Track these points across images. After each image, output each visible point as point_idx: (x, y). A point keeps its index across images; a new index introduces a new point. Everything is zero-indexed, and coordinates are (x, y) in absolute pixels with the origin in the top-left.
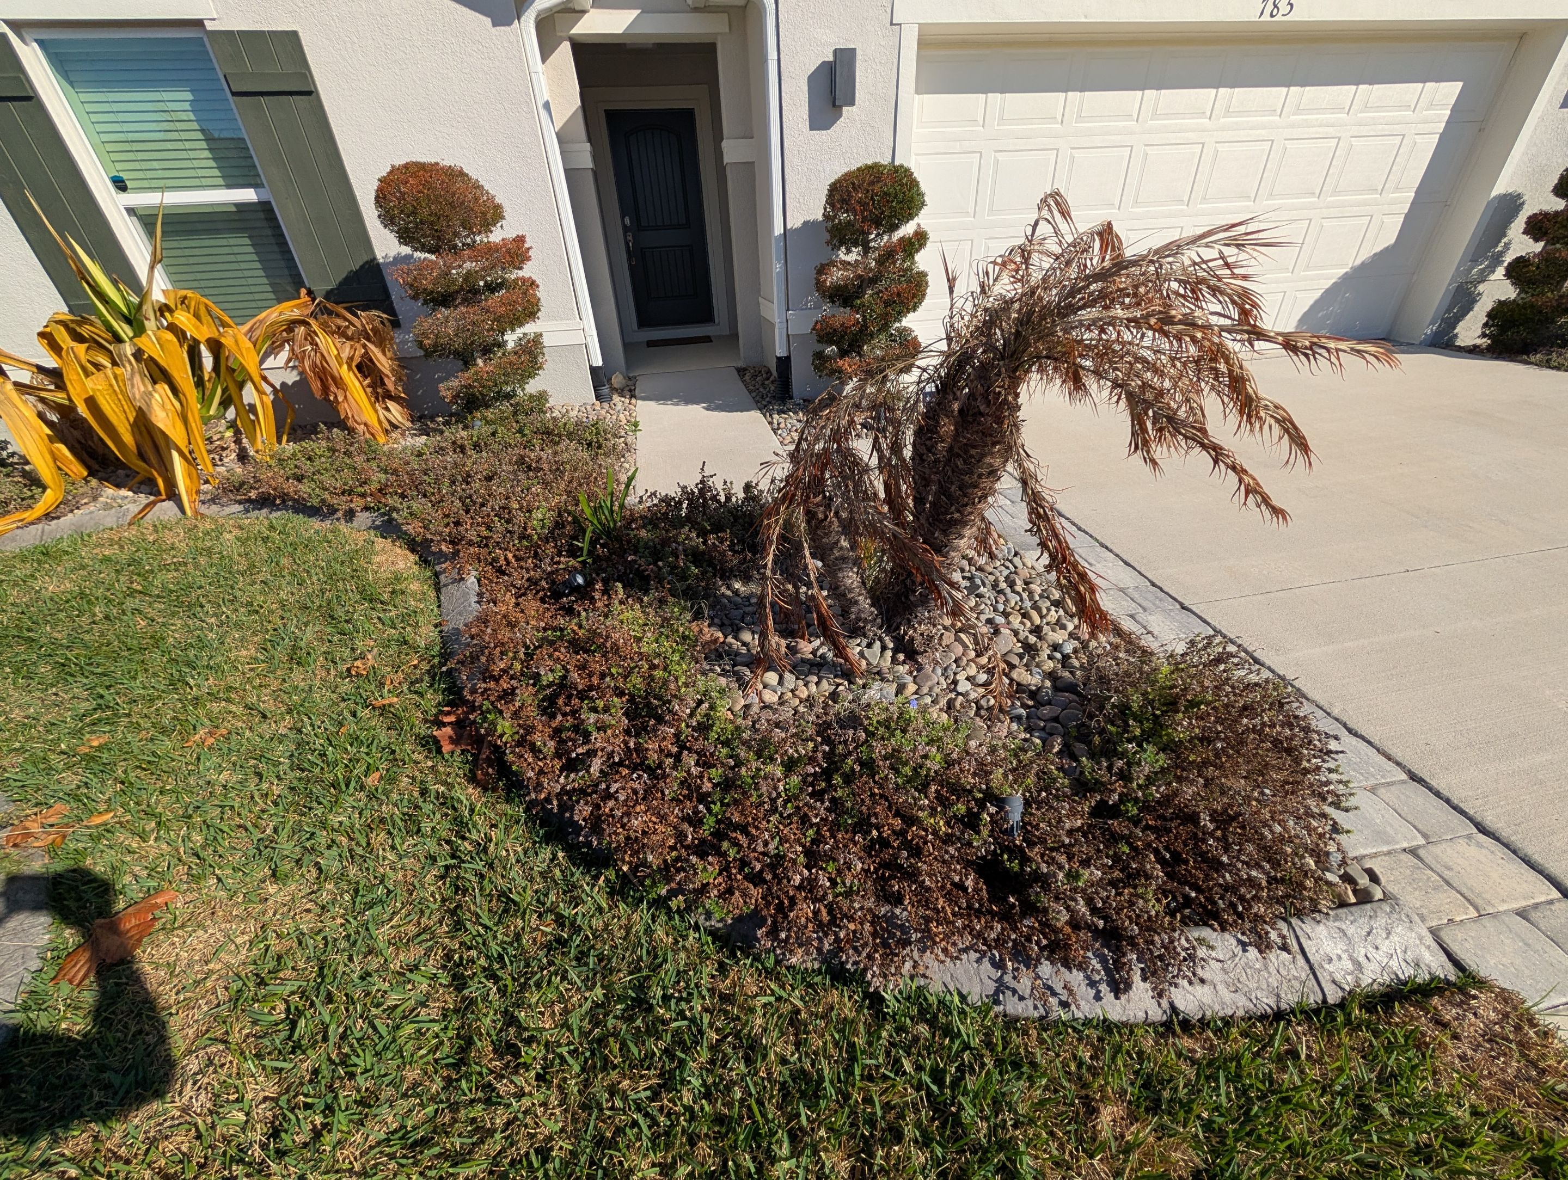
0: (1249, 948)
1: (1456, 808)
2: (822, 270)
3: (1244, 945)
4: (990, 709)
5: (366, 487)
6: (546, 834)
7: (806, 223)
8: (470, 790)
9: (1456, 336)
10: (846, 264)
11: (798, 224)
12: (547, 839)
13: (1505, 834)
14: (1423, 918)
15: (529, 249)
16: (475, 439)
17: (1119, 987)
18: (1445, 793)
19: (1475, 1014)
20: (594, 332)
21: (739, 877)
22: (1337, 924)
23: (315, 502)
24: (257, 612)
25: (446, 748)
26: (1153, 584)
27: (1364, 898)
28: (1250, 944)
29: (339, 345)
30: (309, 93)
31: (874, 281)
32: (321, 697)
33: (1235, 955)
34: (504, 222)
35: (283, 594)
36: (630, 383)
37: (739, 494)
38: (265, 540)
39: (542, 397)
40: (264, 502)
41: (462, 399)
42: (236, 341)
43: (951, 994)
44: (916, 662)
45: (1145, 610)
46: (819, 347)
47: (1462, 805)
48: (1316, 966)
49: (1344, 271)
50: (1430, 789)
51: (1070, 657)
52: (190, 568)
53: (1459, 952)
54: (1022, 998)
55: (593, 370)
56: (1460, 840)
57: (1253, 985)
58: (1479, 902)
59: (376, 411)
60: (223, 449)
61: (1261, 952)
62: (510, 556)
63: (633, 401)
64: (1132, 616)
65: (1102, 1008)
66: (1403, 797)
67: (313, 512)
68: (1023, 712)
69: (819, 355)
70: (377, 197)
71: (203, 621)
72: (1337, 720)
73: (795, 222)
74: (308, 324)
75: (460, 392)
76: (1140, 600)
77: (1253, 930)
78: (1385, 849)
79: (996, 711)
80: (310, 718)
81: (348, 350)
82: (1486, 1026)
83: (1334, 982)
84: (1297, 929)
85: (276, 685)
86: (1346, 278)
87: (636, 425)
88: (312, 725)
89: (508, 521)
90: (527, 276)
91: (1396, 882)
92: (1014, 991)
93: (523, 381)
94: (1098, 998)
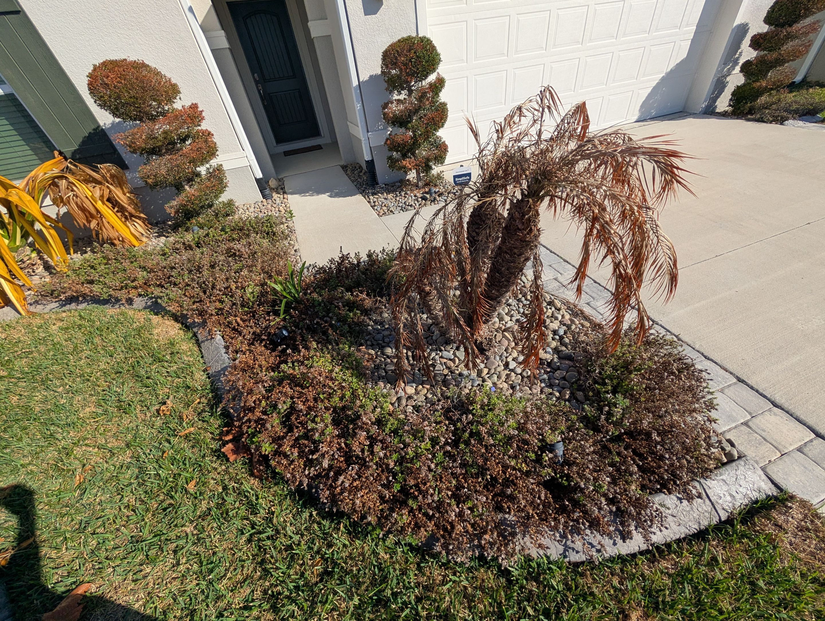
0: (683, 501)
1: (761, 394)
2: (385, 106)
3: (680, 499)
4: (528, 377)
5: (136, 282)
6: (303, 503)
7: (371, 77)
8: (252, 482)
9: (716, 107)
10: (399, 101)
11: (366, 78)
12: (304, 506)
13: (786, 406)
14: (757, 462)
15: (201, 111)
16: (197, 239)
17: (625, 536)
18: (755, 387)
19: (792, 517)
20: (253, 157)
21: (420, 515)
22: (721, 477)
23: (105, 296)
24: (88, 380)
25: (232, 458)
26: (595, 282)
27: (731, 460)
28: (684, 499)
29: (91, 189)
30: (17, 12)
31: (416, 111)
32: (145, 432)
33: (677, 506)
34: (181, 95)
35: (102, 366)
36: (280, 183)
37: (364, 258)
38: (80, 327)
39: (230, 203)
40: (71, 300)
41: (181, 213)
42: (20, 198)
43: (542, 558)
44: (485, 354)
45: (594, 298)
46: (390, 154)
47: (764, 393)
48: (715, 503)
49: (661, 76)
50: (748, 385)
51: (564, 338)
52: (36, 355)
53: (776, 479)
54: (577, 552)
55: (258, 181)
56: (766, 413)
57: (686, 519)
58: (780, 447)
59: (128, 227)
60: (33, 265)
61: (689, 502)
62: (238, 319)
63: (285, 196)
64: (588, 304)
65: (618, 549)
66: (737, 393)
67: (105, 302)
68: (545, 376)
69: (390, 158)
70: (90, 89)
71: (56, 392)
72: (698, 351)
73: (364, 77)
74: (66, 178)
75: (180, 209)
76: (590, 293)
77: (685, 491)
78: (733, 425)
79: (532, 378)
80: (142, 449)
81: (98, 191)
82: (798, 523)
83: (723, 509)
84: (704, 485)
85: (114, 430)
86: (663, 79)
87: (290, 212)
88: (144, 453)
89: (232, 296)
90: (204, 129)
91: (742, 444)
92: (573, 549)
93: (217, 197)
94: (615, 544)
